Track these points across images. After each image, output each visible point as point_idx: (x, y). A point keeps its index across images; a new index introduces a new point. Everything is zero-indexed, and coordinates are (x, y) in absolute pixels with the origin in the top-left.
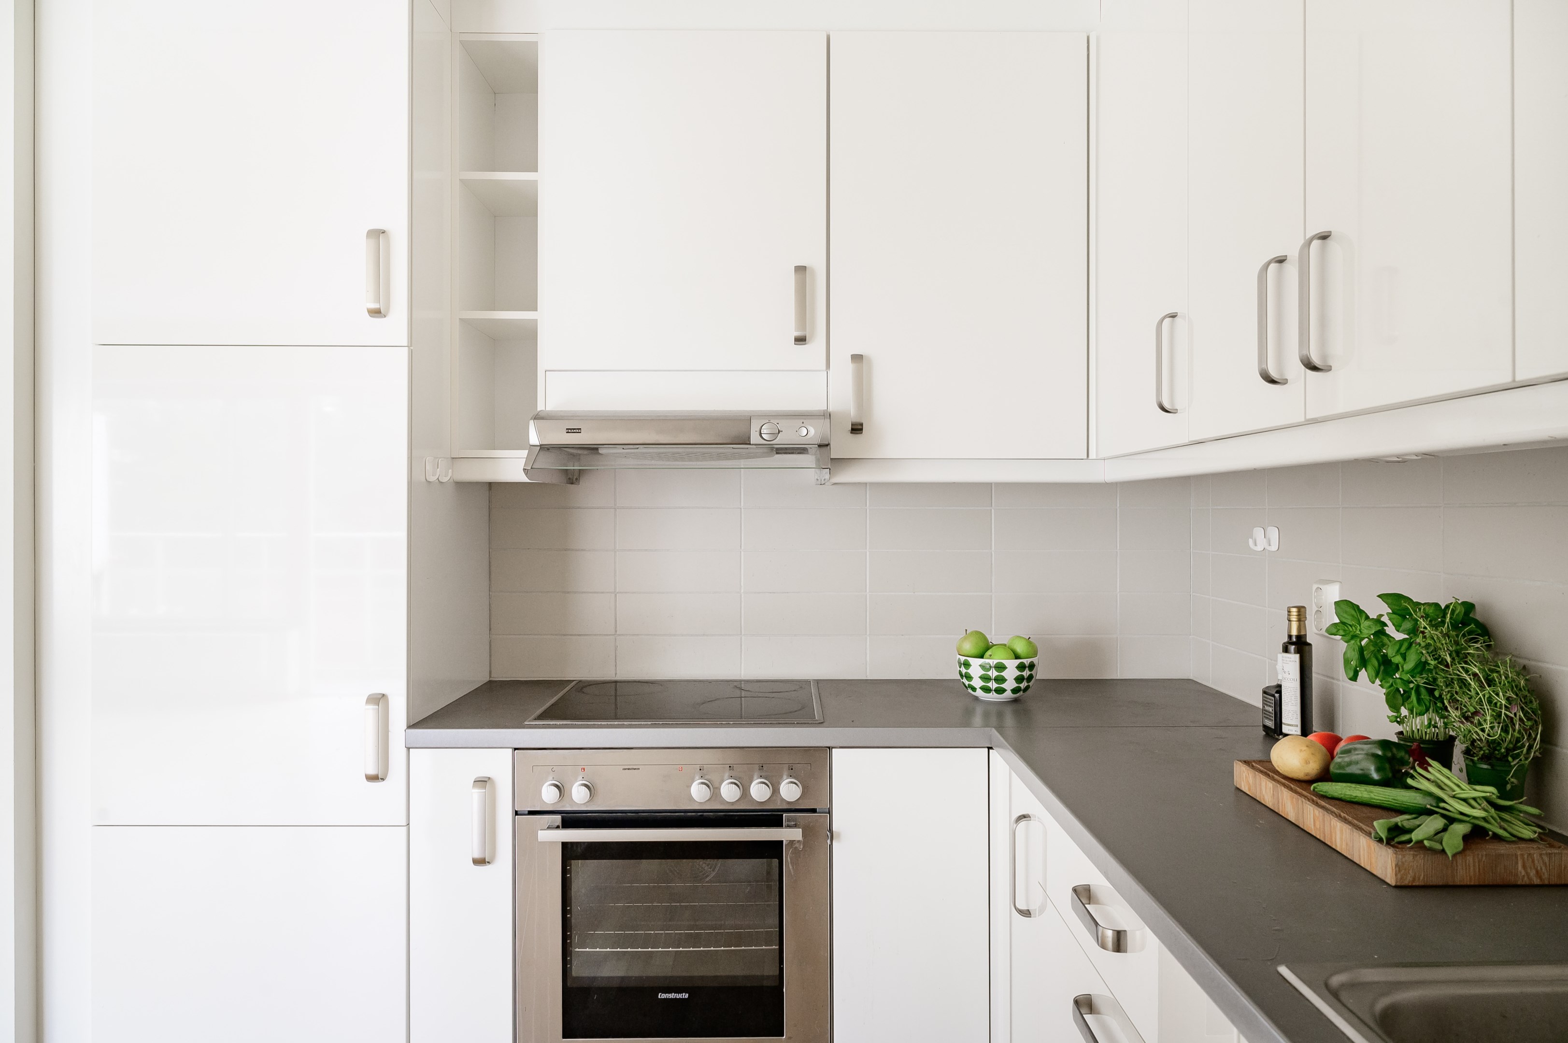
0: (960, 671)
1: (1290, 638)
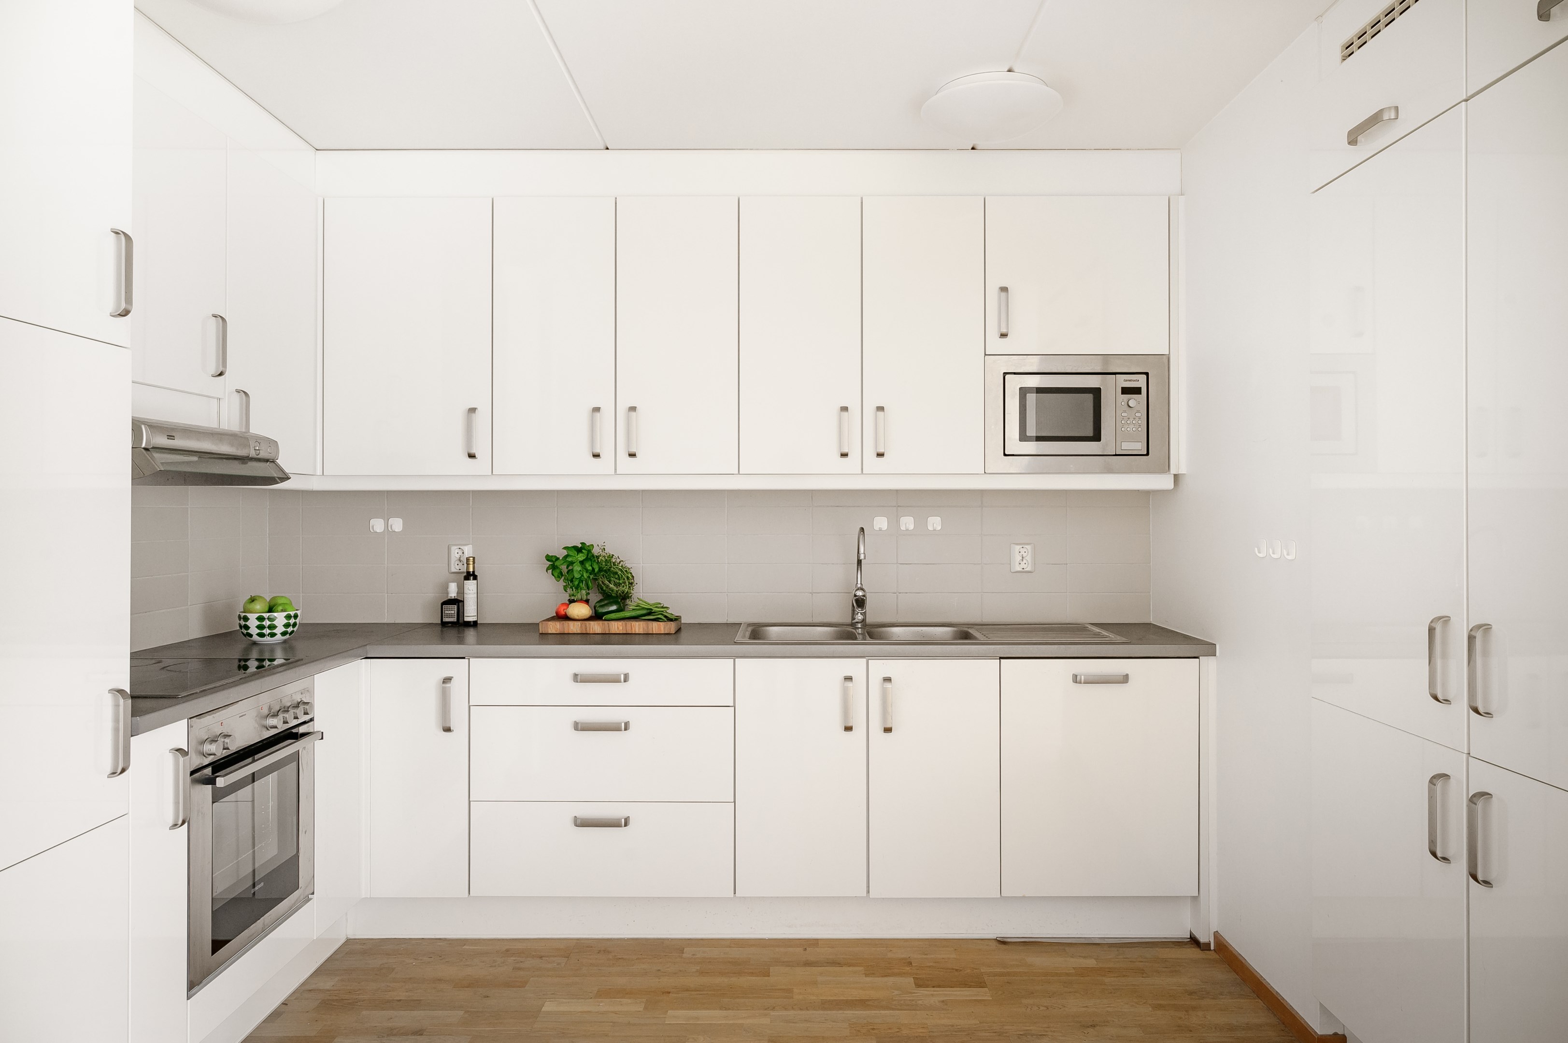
0: (240, 623)
1: (468, 573)
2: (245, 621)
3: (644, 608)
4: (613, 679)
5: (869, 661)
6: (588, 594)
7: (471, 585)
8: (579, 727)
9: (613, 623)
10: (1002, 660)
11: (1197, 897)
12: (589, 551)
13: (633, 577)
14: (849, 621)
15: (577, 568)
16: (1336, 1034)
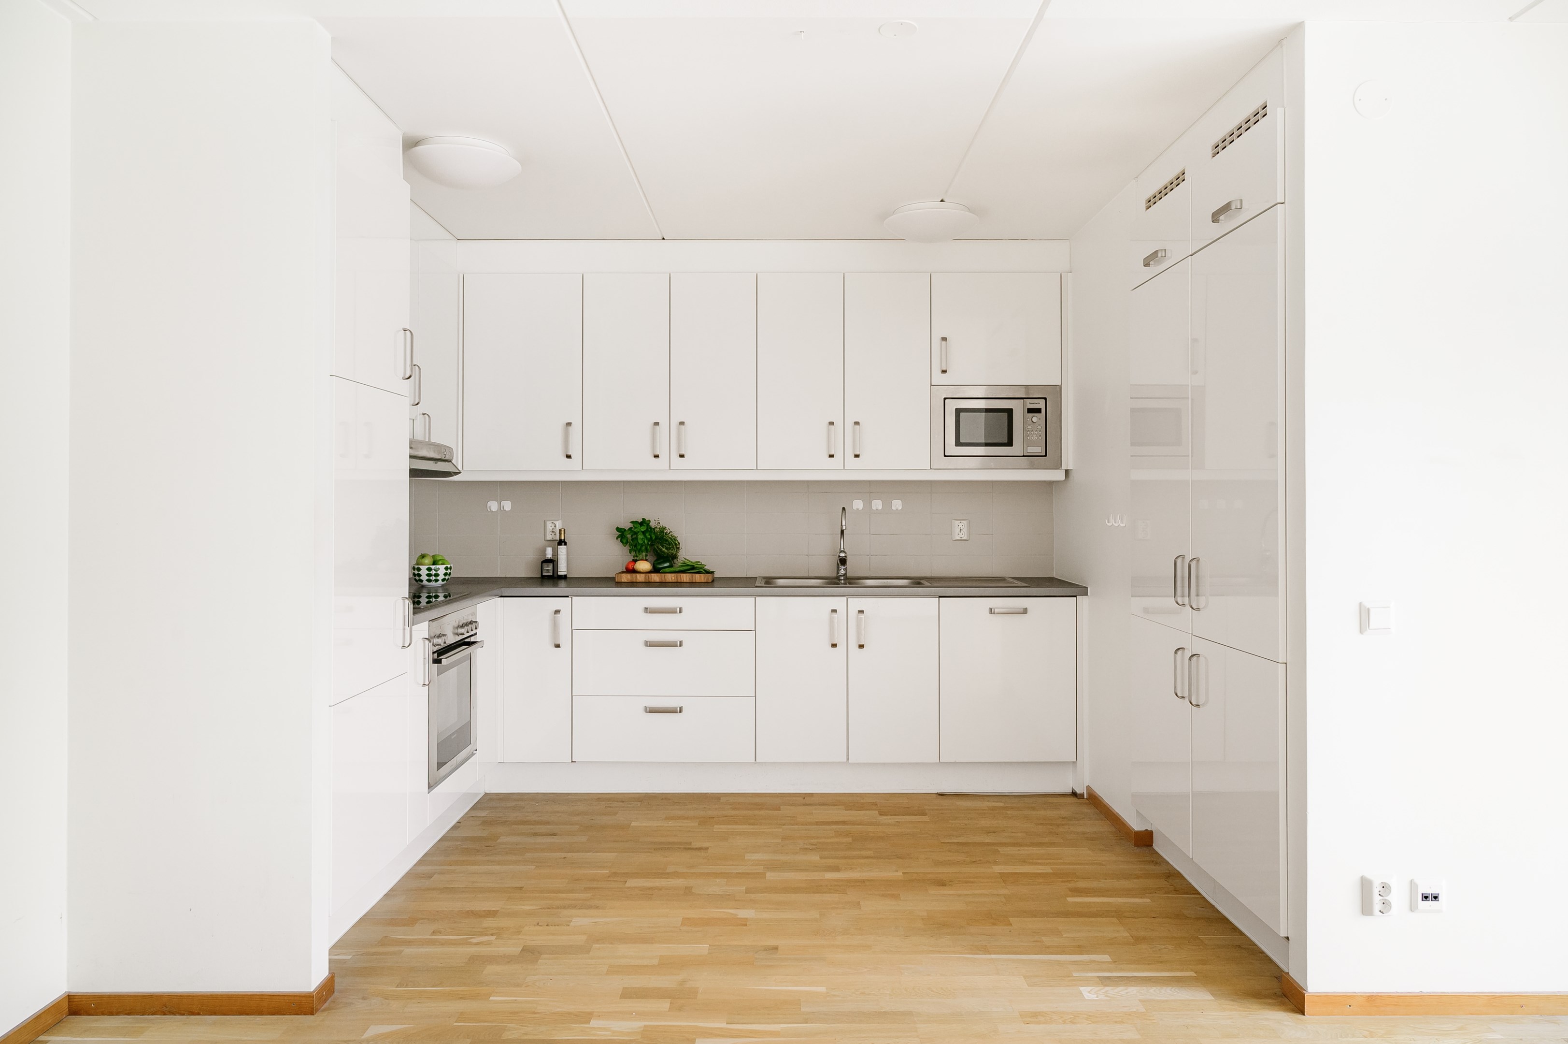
1: (561, 540)
2: (418, 571)
3: (688, 565)
4: (672, 611)
5: (849, 599)
6: (646, 556)
7: (562, 549)
8: (649, 644)
9: (668, 574)
10: (940, 598)
11: (1074, 762)
12: (648, 525)
13: (679, 543)
14: (835, 575)
15: (641, 536)
16: (1146, 830)
